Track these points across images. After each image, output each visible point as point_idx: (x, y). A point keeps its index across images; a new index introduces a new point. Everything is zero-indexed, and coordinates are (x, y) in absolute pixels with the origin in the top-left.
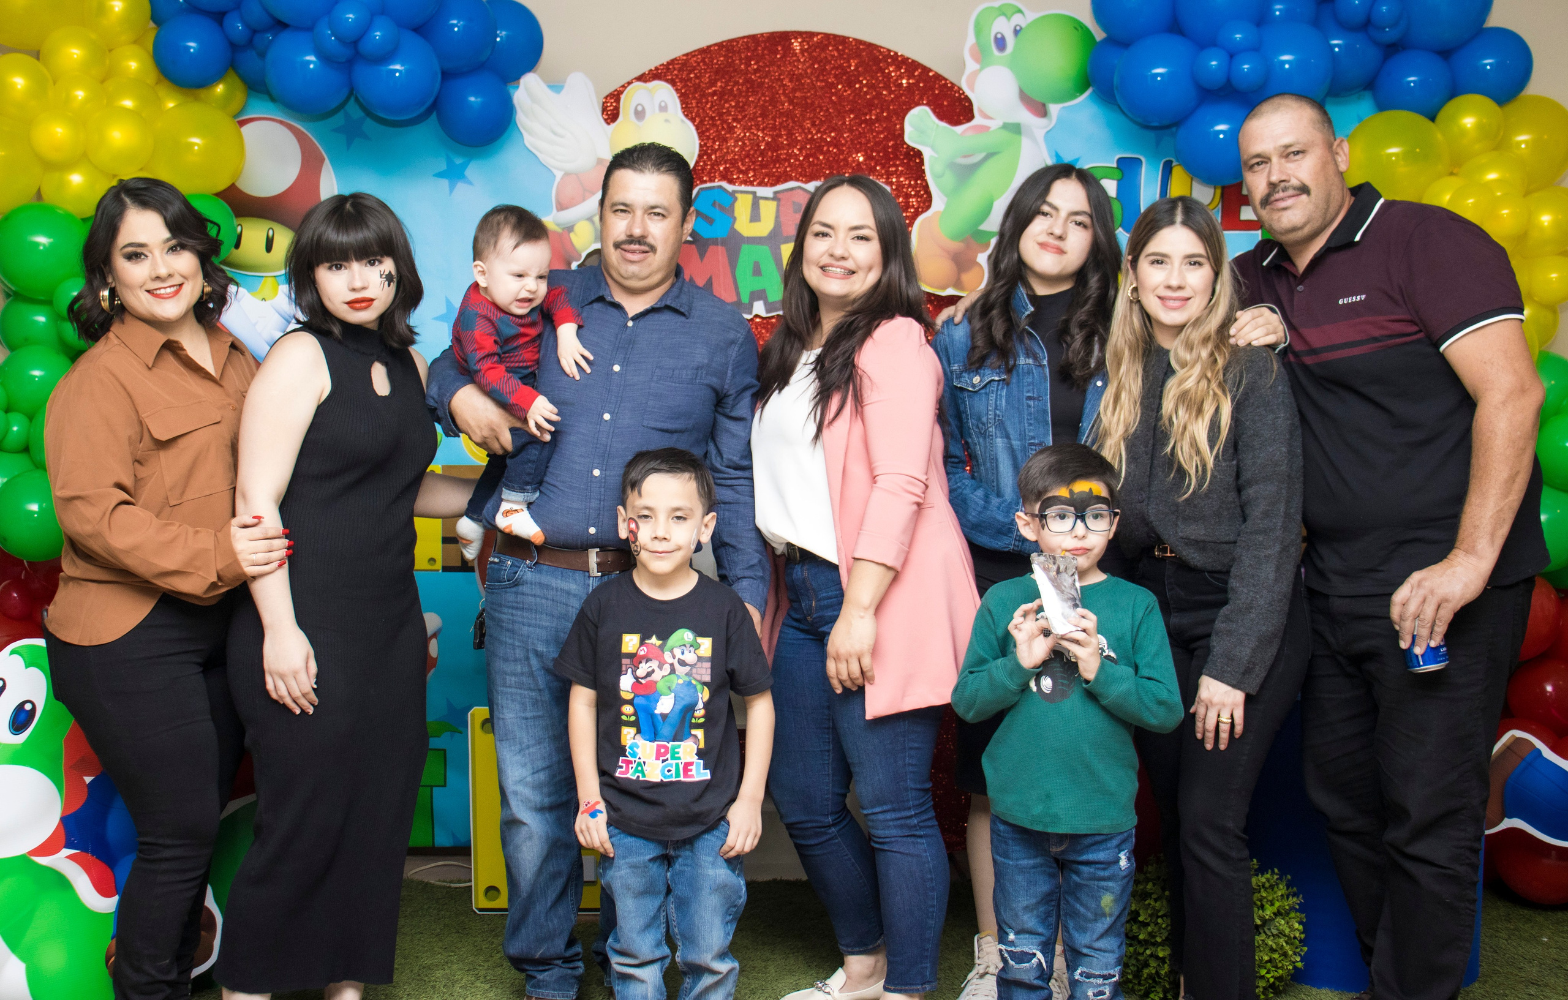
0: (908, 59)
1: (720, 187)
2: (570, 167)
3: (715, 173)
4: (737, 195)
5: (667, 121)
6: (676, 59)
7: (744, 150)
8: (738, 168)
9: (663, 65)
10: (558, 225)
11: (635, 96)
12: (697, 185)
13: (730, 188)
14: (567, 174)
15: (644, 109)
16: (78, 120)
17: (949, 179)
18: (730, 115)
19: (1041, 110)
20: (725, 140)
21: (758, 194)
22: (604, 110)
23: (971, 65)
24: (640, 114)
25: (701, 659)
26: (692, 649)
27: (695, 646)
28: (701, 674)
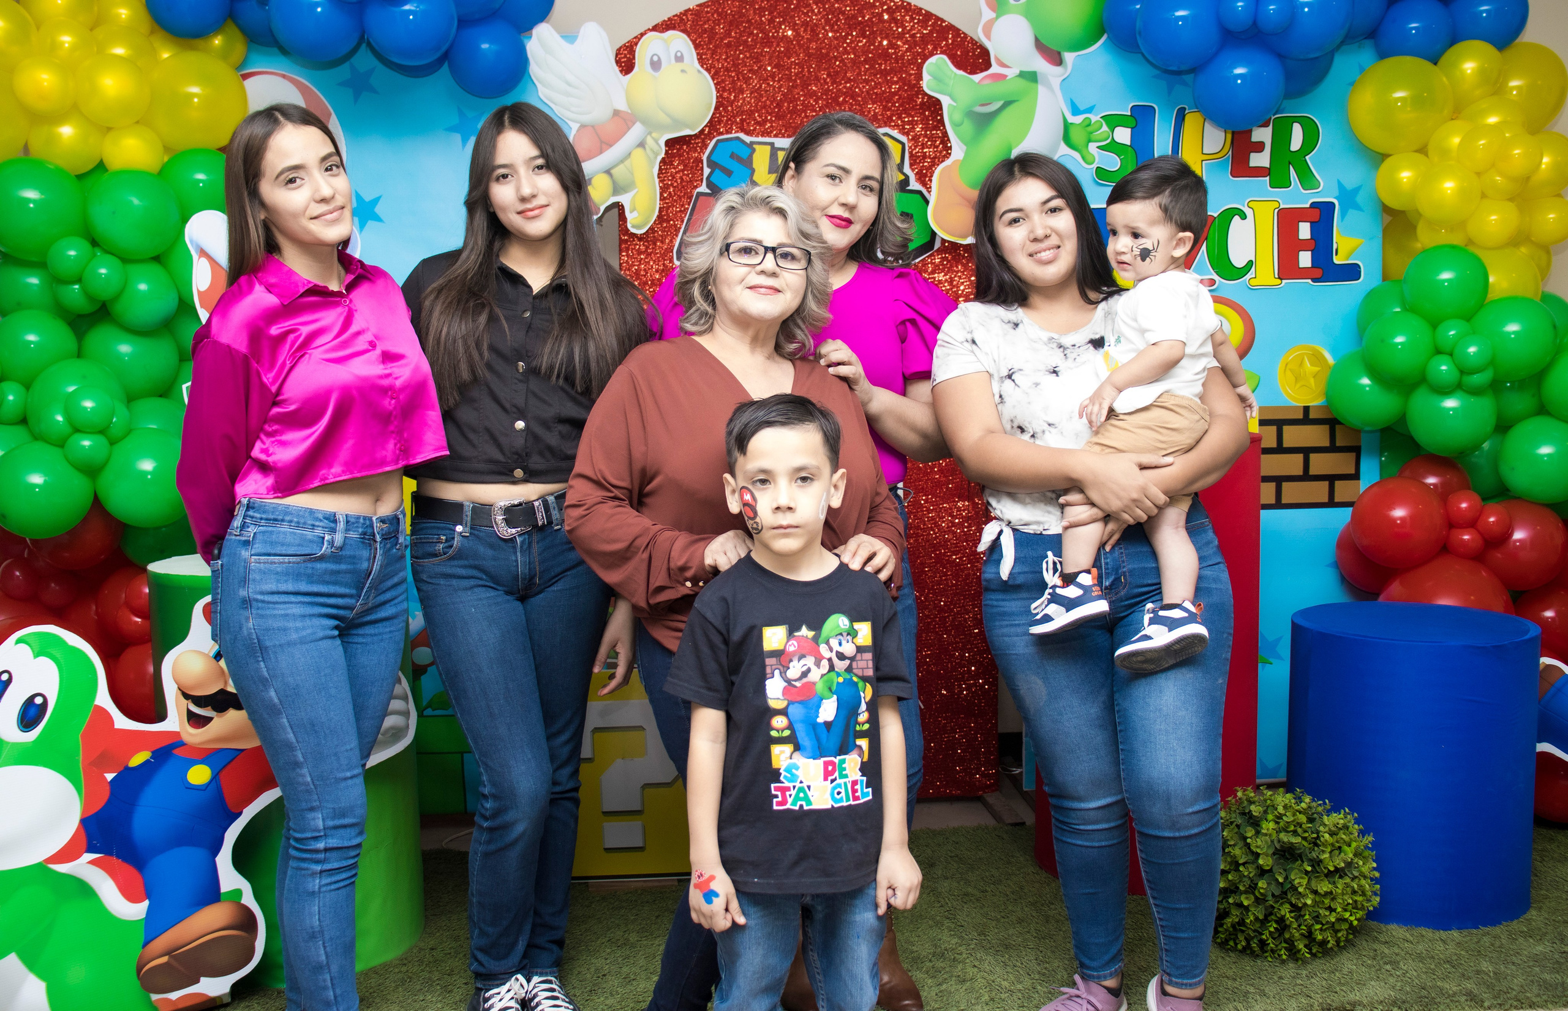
0: (921, 9)
1: (738, 138)
3: (732, 125)
4: (754, 146)
5: (683, 71)
6: (689, 10)
7: (760, 101)
8: (755, 119)
9: (676, 15)
11: (650, 47)
12: (714, 137)
13: (748, 139)
15: (659, 59)
16: (67, 67)
17: (968, 127)
18: (746, 66)
19: (1056, 59)
20: (742, 91)
21: (776, 145)
22: (618, 62)
23: (988, 14)
24: (656, 65)
25: (860, 649)
26: (849, 638)
27: (853, 634)
28: (863, 669)
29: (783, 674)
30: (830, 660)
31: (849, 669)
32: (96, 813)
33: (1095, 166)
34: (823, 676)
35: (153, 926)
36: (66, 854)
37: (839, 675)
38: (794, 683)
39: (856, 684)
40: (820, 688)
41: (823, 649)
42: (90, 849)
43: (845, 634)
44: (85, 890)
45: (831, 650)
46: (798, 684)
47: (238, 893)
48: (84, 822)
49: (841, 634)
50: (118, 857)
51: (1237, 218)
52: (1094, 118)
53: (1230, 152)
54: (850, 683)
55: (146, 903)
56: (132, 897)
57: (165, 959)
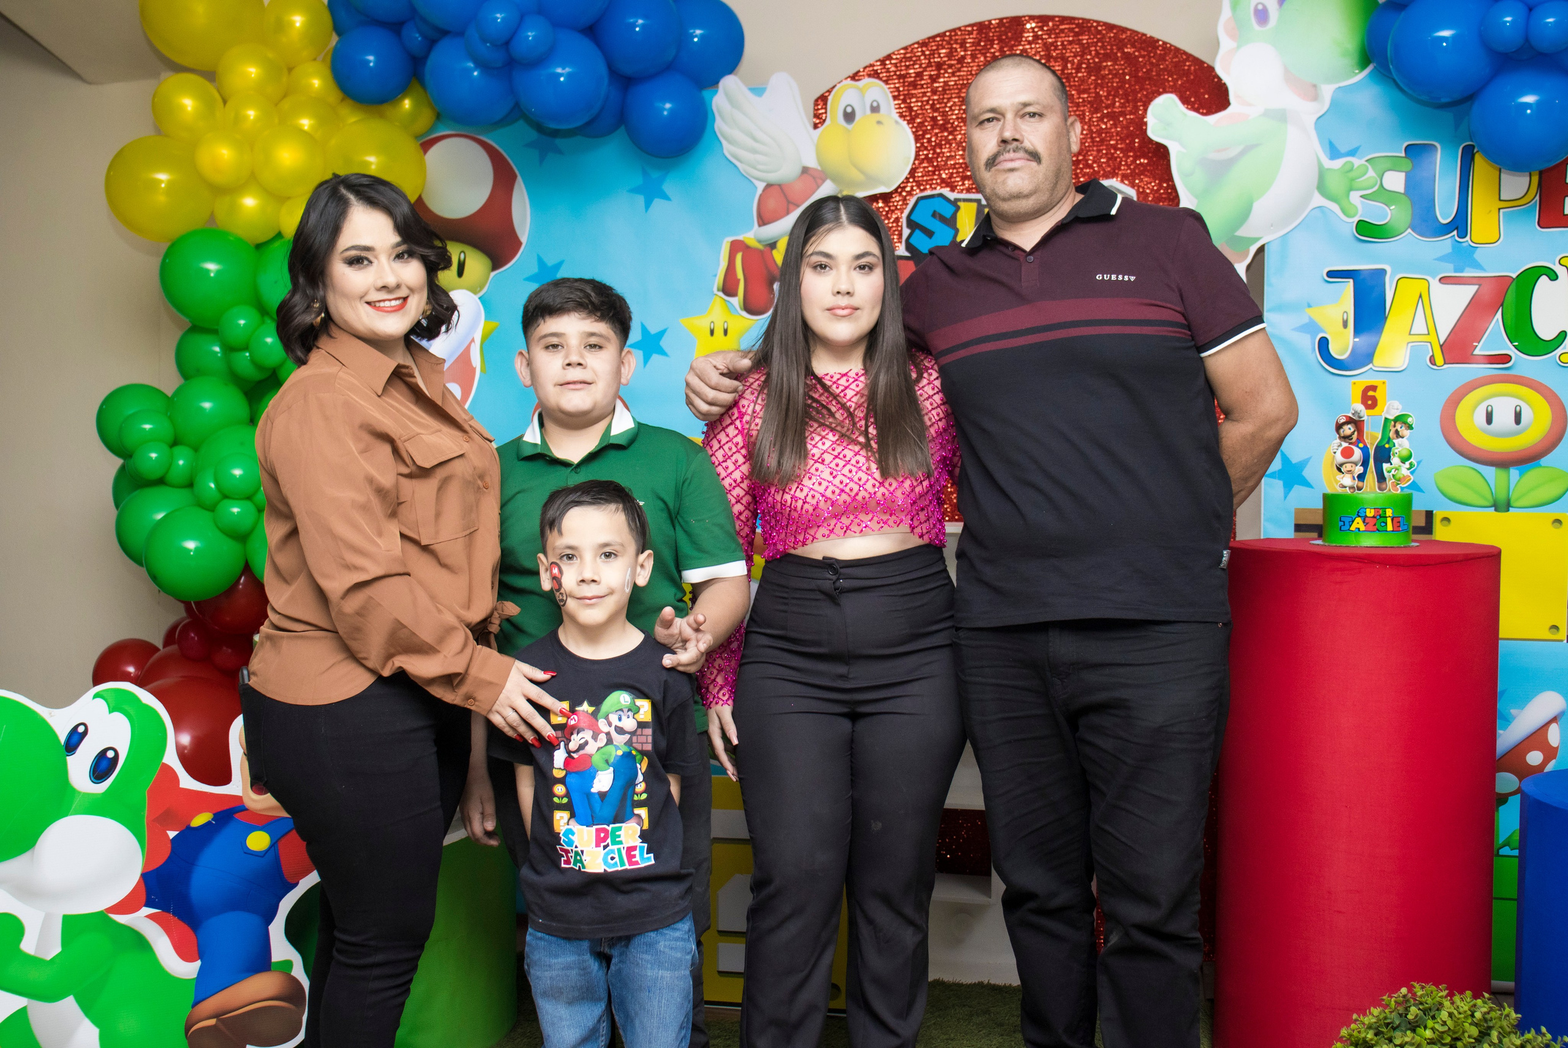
1: (941, 195)
2: (774, 177)
3: (935, 180)
4: (959, 204)
5: (879, 122)
9: (877, 61)
10: (759, 241)
11: (846, 96)
12: (915, 194)
13: (952, 196)
14: (769, 186)
15: (854, 110)
16: (247, 142)
17: (1202, 176)
19: (1311, 92)
23: (1227, 42)
24: (849, 117)
25: (641, 725)
26: (630, 713)
27: (635, 710)
28: (642, 743)
29: (566, 745)
30: (608, 734)
31: (629, 743)
32: (157, 868)
33: (1356, 219)
34: (599, 749)
35: (204, 986)
36: (125, 906)
37: (617, 748)
38: (572, 754)
39: (634, 757)
40: (597, 760)
41: (602, 724)
42: (149, 904)
43: (626, 710)
44: (141, 943)
45: (610, 724)
46: (575, 756)
47: (289, 964)
48: (144, 876)
49: (621, 710)
50: (174, 914)
51: (1544, 278)
52: (1357, 162)
53: (1538, 197)
54: (627, 756)
55: (198, 963)
56: (185, 956)
57: (212, 1022)
